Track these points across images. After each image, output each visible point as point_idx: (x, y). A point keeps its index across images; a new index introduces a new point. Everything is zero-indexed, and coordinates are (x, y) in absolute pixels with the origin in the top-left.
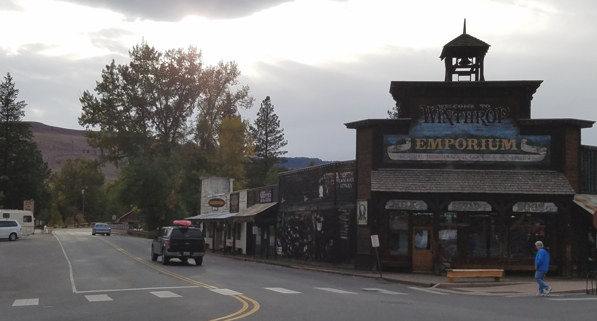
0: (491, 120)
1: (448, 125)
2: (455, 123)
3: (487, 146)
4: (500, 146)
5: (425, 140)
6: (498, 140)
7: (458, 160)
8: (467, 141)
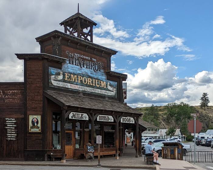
0: (97, 69)
1: (79, 67)
3: (95, 84)
4: (100, 85)
5: (69, 74)
6: (99, 81)
7: (84, 90)
8: (88, 80)
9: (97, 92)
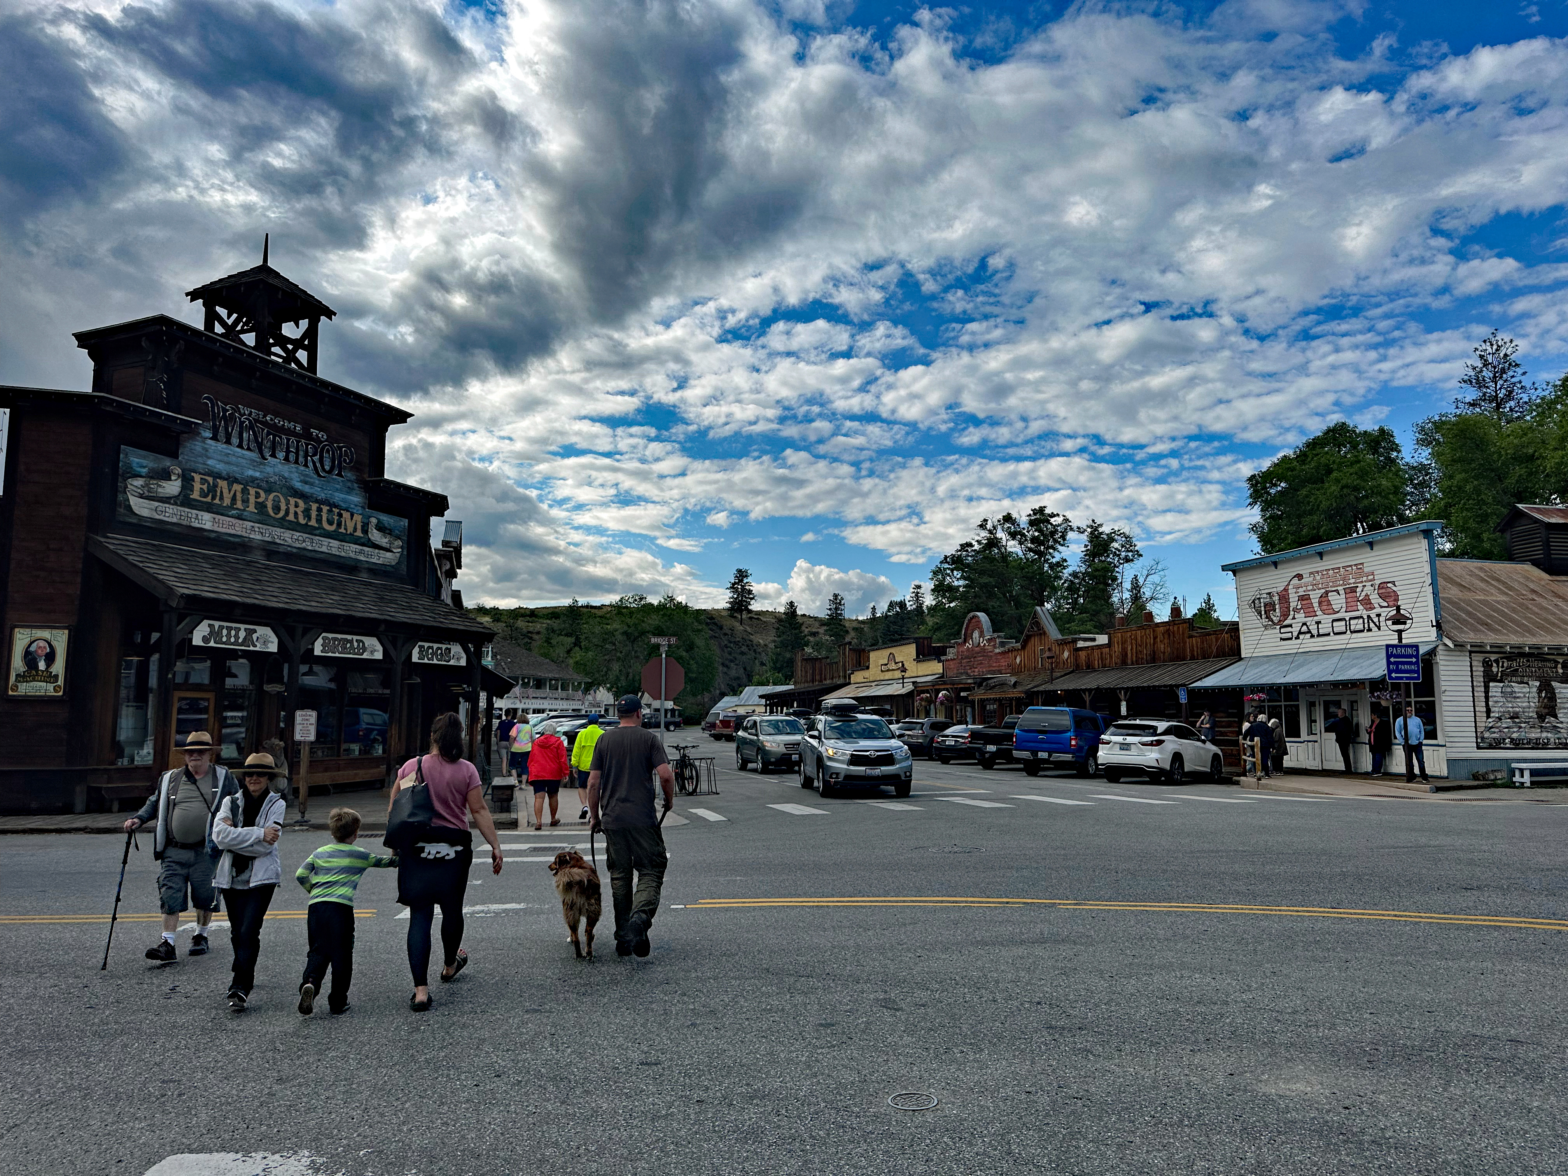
0: (327, 468)
1: (254, 455)
2: (267, 455)
3: (319, 520)
4: (339, 525)
5: (210, 479)
6: (336, 510)
7: (269, 539)
8: (288, 503)
9: (324, 549)
